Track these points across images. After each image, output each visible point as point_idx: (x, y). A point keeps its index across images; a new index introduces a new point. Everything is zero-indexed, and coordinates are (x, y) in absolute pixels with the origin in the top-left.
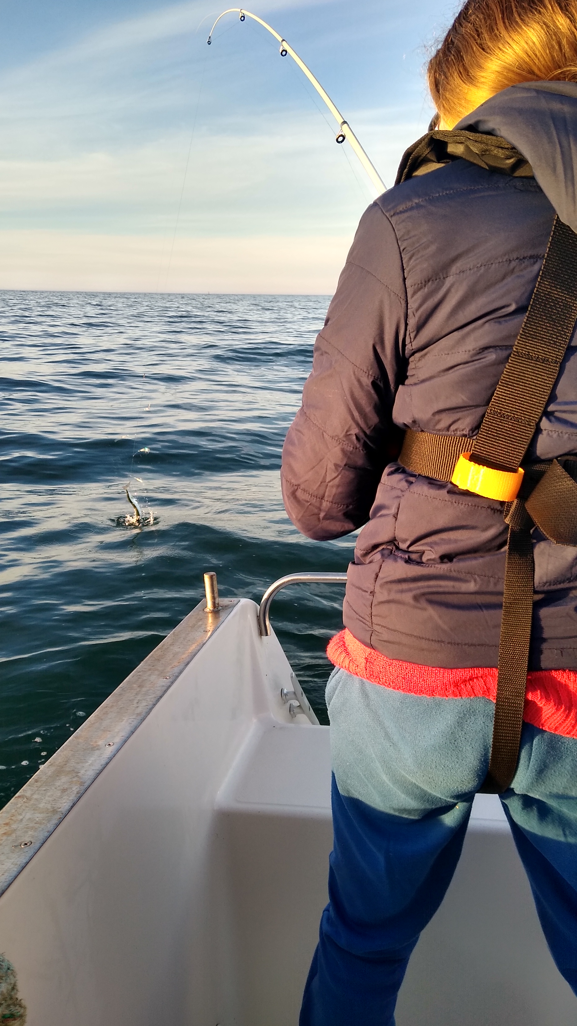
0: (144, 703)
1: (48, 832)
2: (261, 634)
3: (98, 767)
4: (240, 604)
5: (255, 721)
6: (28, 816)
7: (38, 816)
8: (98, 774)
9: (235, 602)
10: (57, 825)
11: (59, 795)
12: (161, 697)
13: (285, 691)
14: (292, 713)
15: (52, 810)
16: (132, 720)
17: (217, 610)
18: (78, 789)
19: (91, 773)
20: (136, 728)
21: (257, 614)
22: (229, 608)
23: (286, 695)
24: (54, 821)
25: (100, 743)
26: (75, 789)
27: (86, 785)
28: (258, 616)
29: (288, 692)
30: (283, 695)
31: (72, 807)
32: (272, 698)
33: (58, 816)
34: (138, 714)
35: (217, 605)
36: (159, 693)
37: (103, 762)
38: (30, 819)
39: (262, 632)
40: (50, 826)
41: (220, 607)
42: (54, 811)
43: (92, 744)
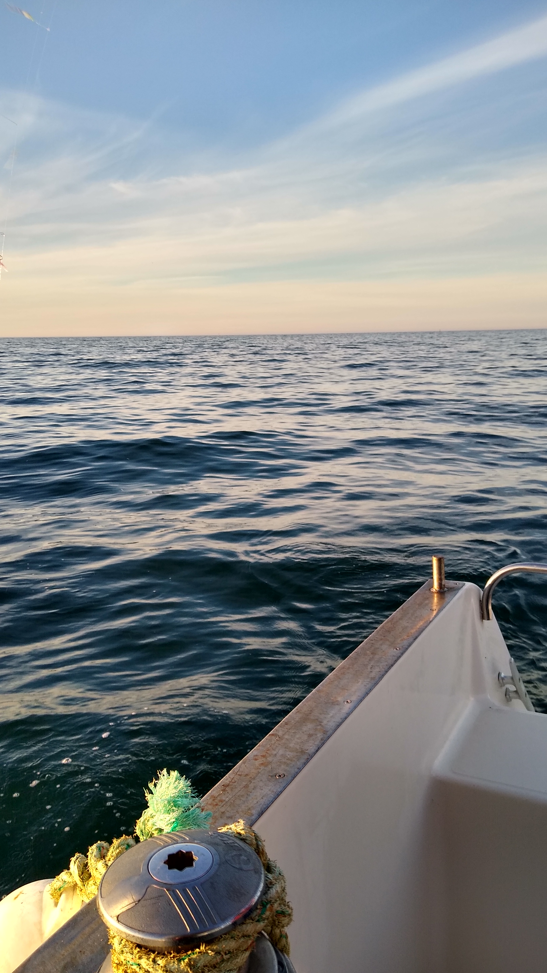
0: (377, 670)
1: (298, 768)
2: (482, 618)
3: (338, 719)
4: (464, 588)
5: (472, 699)
6: (281, 752)
7: (289, 754)
8: (338, 726)
9: (460, 586)
10: (305, 764)
11: (306, 738)
12: (392, 666)
13: (503, 675)
14: (508, 696)
15: (300, 750)
16: (367, 683)
17: (442, 591)
18: (322, 736)
19: (332, 724)
20: (370, 690)
21: (480, 598)
22: (454, 590)
23: (503, 679)
24: (303, 761)
25: (340, 699)
26: (320, 735)
27: (329, 733)
28: (480, 601)
29: (505, 677)
30: (500, 678)
31: (317, 751)
32: (490, 680)
33: (306, 757)
34: (372, 679)
35: (443, 587)
36: (390, 662)
37: (343, 715)
38: (282, 755)
39: (484, 616)
40: (299, 764)
41: (446, 589)
42: (303, 752)
43: (332, 699)
